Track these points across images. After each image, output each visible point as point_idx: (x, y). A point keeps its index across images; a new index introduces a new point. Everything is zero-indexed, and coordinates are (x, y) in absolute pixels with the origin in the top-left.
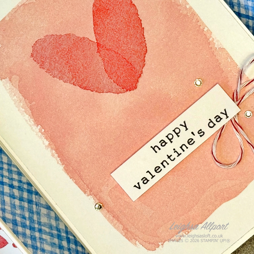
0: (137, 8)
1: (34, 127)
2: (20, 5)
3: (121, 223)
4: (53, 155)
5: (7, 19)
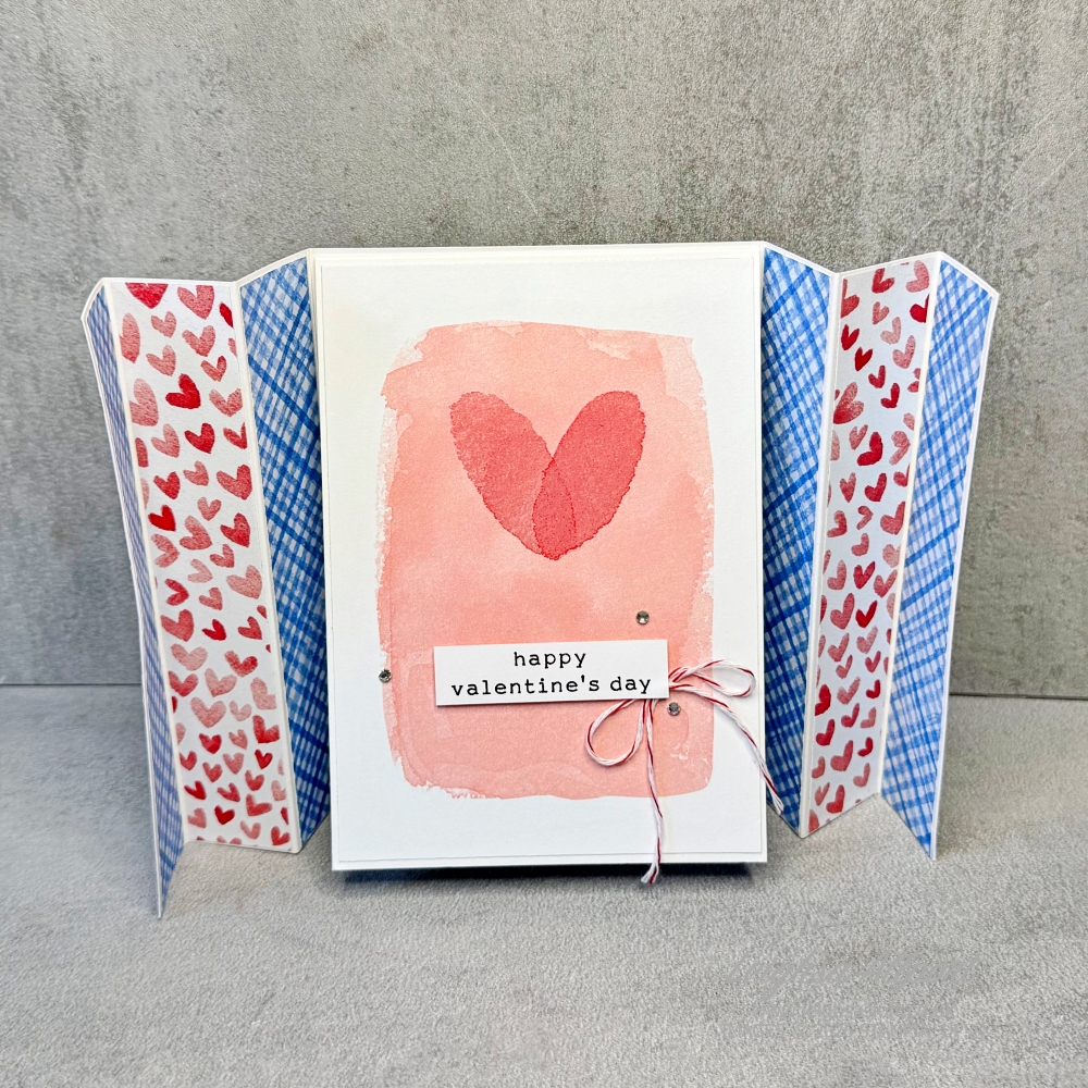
0: (643, 454)
1: (382, 505)
2: (490, 325)
3: (398, 718)
4: (377, 562)
5: (458, 330)
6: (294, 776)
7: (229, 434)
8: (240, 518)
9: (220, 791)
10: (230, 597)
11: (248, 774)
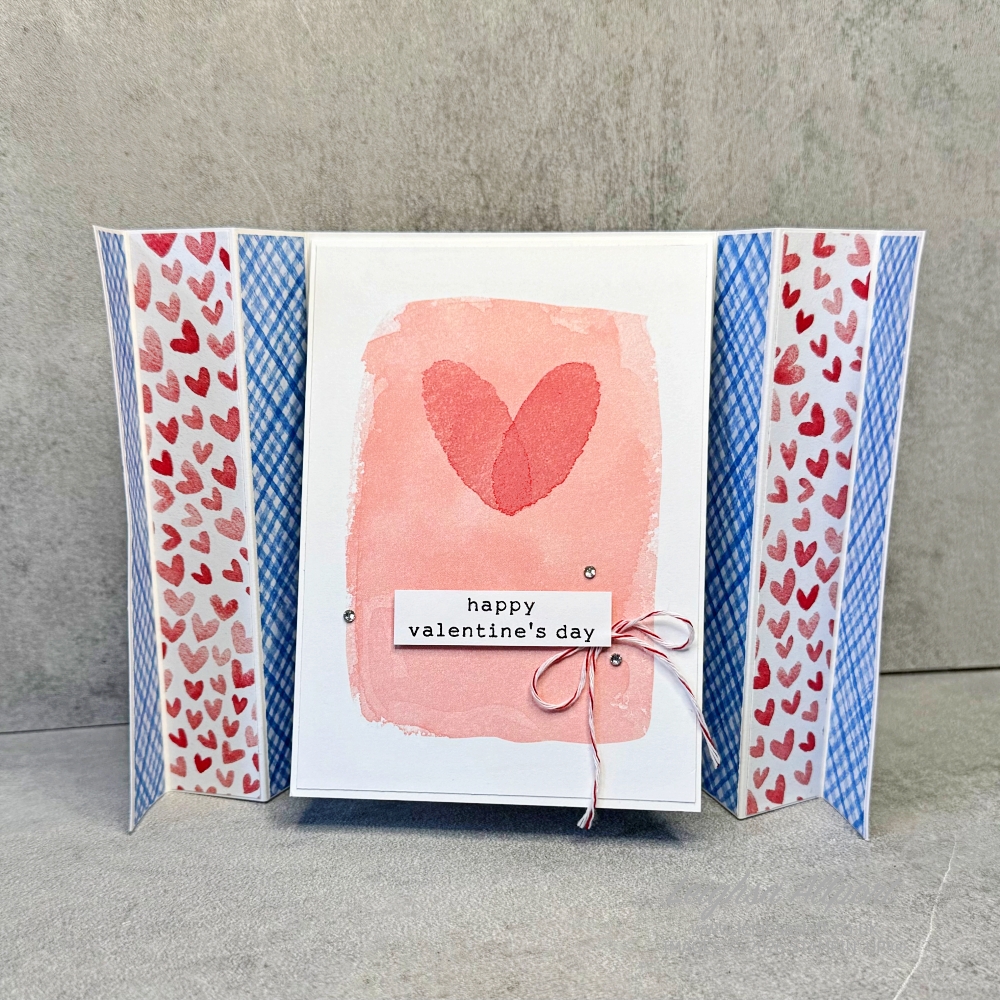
0: (597, 420)
1: (356, 460)
2: (463, 300)
3: (359, 656)
4: (349, 511)
5: (434, 304)
6: (266, 724)
7: (222, 377)
8: (229, 461)
9: (201, 738)
10: (217, 539)
11: (225, 720)
